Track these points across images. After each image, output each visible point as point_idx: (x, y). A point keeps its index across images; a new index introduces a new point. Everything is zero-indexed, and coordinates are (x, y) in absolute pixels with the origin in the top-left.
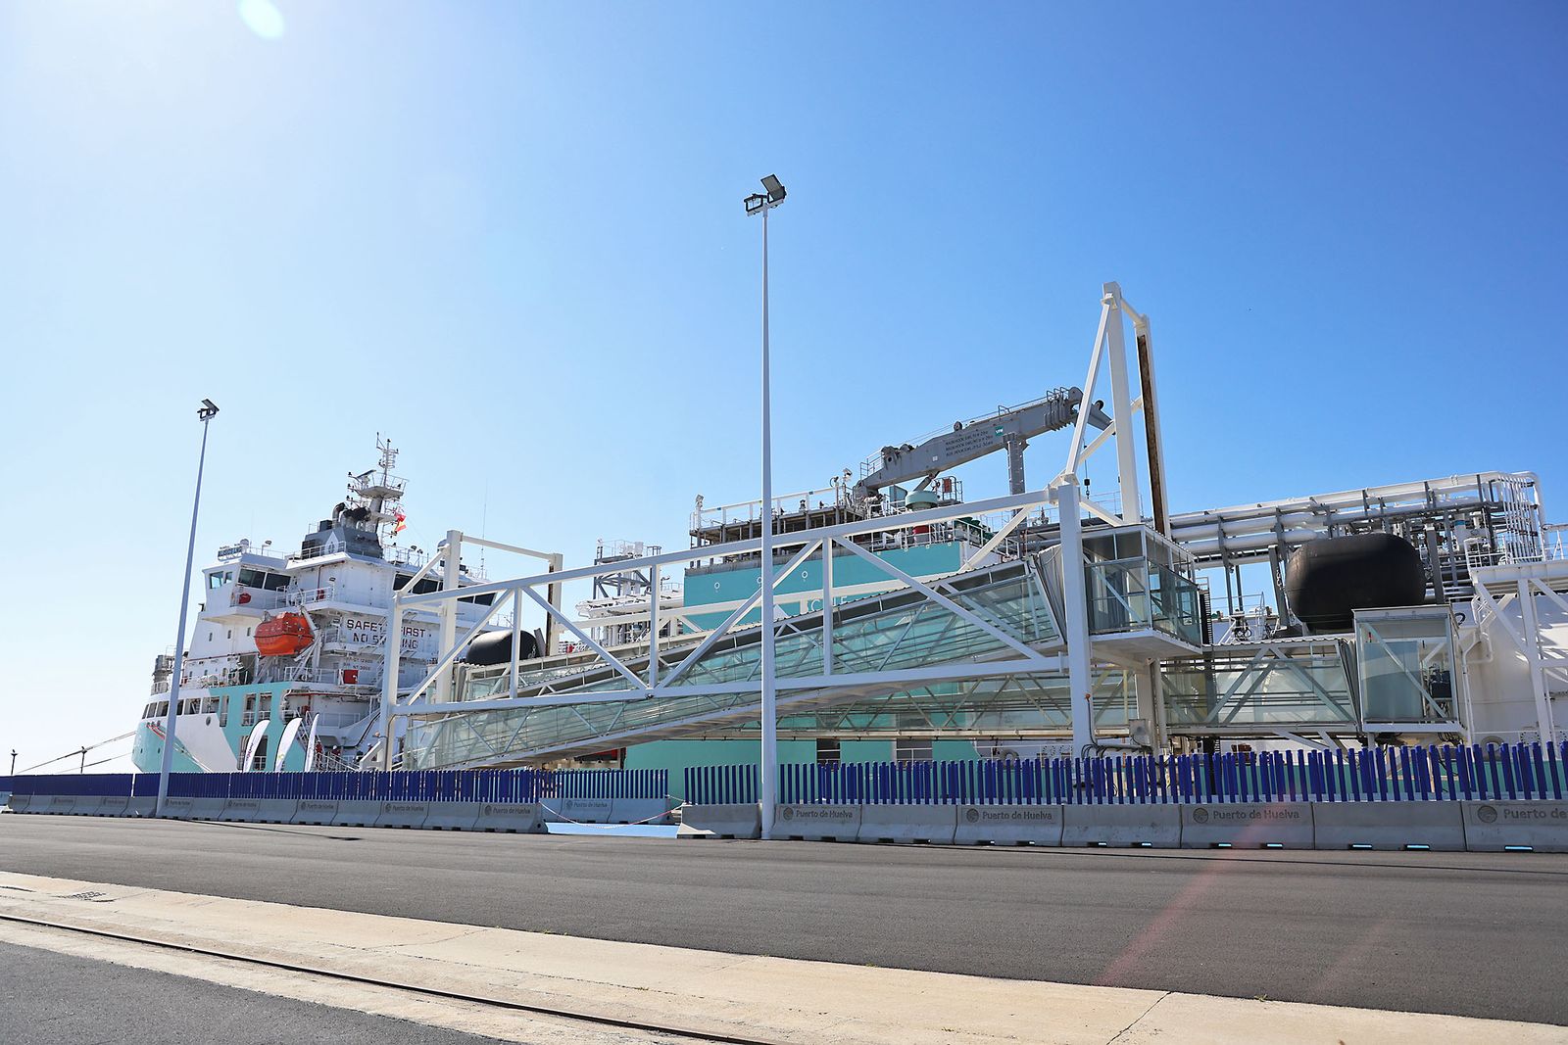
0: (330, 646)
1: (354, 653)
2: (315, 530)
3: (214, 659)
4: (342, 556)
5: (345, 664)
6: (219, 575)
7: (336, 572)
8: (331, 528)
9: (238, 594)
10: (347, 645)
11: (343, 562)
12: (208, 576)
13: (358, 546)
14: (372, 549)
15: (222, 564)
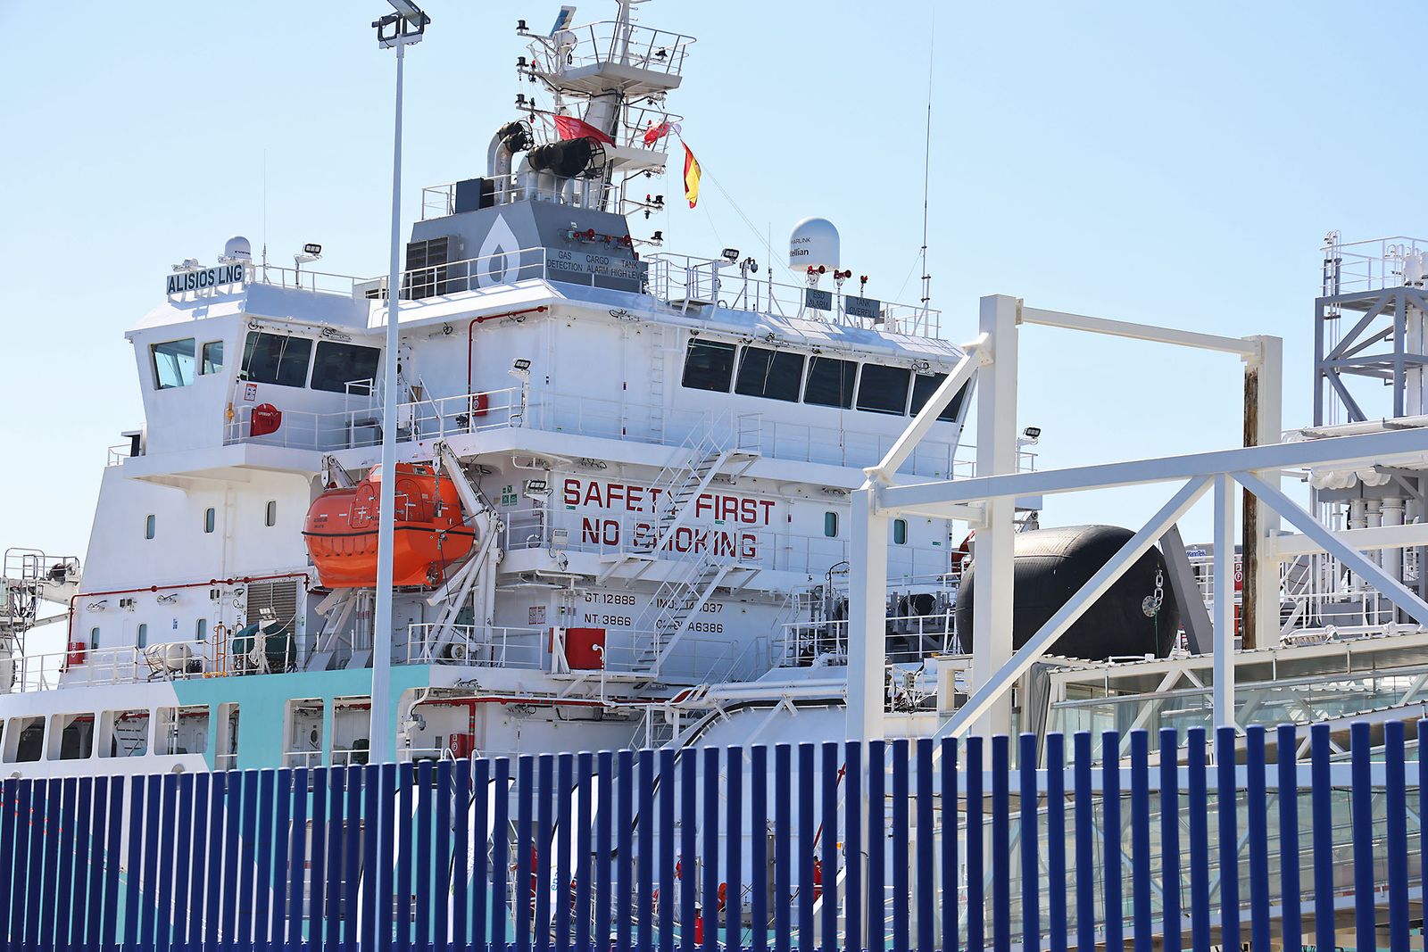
0: (523, 560)
1: (588, 579)
2: (440, 207)
3: (167, 592)
4: (538, 291)
5: (562, 610)
6: (176, 348)
7: (522, 339)
8: (488, 202)
9: (244, 408)
10: (571, 556)
11: (541, 309)
12: (146, 353)
13: (579, 259)
14: (617, 264)
15: (186, 316)
